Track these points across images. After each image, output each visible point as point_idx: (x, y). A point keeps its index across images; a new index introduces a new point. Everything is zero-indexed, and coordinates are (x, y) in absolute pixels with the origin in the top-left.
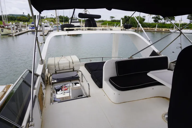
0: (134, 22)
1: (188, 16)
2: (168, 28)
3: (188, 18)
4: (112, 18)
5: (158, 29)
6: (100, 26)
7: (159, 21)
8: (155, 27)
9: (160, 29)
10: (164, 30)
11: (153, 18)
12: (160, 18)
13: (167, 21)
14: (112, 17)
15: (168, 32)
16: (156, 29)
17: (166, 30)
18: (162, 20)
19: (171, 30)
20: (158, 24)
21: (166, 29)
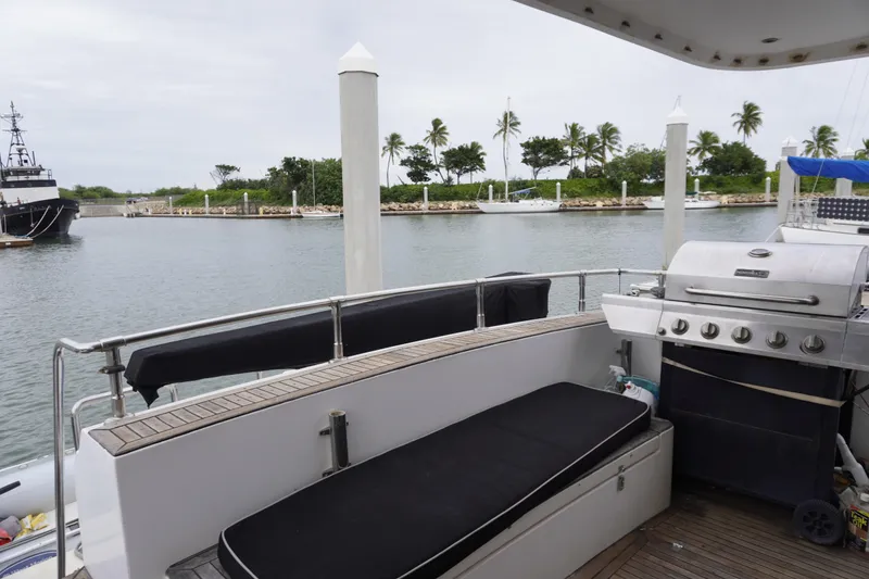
0: (329, 183)
1: (525, 155)
2: (467, 200)
3: (525, 161)
4: (225, 174)
5: (432, 204)
6: (171, 209)
7: (430, 174)
8: (418, 196)
9: (441, 205)
10: (455, 205)
11: (403, 163)
12: (430, 161)
13: (459, 174)
14: (226, 169)
15: (472, 213)
16: (425, 205)
17: (463, 208)
18: (438, 170)
19: (481, 205)
20: (427, 185)
21: (462, 203)
